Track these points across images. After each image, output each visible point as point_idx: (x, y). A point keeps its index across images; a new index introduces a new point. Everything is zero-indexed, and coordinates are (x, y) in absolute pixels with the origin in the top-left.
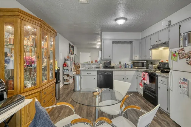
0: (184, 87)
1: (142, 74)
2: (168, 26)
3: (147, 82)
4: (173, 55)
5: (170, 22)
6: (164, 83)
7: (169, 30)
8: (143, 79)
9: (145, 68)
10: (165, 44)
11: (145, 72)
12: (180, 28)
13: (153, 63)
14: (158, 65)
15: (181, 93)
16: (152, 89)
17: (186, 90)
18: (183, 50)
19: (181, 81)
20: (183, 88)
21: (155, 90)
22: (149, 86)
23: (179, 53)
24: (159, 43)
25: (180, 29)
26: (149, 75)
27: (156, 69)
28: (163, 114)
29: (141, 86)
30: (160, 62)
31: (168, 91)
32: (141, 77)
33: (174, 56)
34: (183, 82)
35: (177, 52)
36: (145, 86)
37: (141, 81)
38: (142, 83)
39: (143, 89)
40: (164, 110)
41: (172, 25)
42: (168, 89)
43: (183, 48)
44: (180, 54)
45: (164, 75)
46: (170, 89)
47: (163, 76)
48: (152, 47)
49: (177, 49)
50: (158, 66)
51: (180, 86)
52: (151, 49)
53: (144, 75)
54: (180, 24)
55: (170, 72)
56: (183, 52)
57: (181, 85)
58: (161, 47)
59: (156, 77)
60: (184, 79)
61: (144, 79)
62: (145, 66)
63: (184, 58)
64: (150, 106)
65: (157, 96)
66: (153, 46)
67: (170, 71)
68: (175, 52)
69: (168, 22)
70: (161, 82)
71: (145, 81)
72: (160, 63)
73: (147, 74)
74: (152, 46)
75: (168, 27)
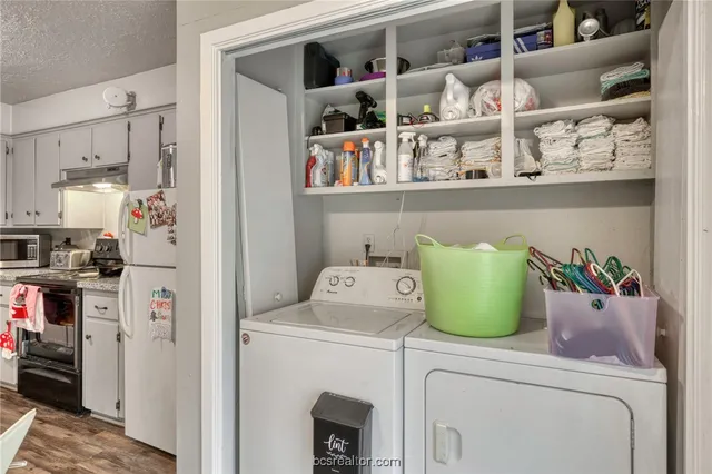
0: (164, 318)
1: (11, 293)
2: (125, 109)
3: (37, 322)
4: (134, 213)
5: (132, 97)
6: (108, 314)
7: (129, 125)
8: (14, 316)
9: (36, 263)
10: (113, 172)
11: (24, 283)
12: (161, 125)
13: (72, 243)
14: (93, 248)
15: (155, 338)
16: (61, 349)
17: (168, 323)
18: (162, 199)
19: (156, 298)
20: (162, 321)
21: (73, 348)
22: (45, 340)
23: (150, 209)
24: (95, 164)
25: (161, 128)
26: (45, 295)
27: (83, 267)
28: (99, 435)
29: (8, 347)
30: (102, 237)
31: (119, 340)
32: (7, 306)
33: (137, 215)
34: (161, 300)
35: (145, 204)
36: (29, 345)
37: (9, 324)
38: (14, 332)
39: (15, 362)
40: (105, 416)
41: (137, 108)
42: (119, 335)
43: (161, 193)
44: (154, 212)
45: (108, 284)
46: (124, 333)
47: (103, 291)
48: (64, 178)
49: (144, 195)
50: (92, 253)
51: (154, 317)
52: (59, 185)
53: (22, 296)
54: (162, 114)
55: (123, 274)
56: (162, 203)
57: (156, 311)
58: (101, 181)
59: (77, 298)
60: (164, 291)
61: (21, 313)
62: (34, 258)
63: (163, 223)
64: (49, 423)
65: (81, 372)
66: (69, 171)
67: (126, 268)
68: (140, 202)
69: (126, 97)
70: (96, 313)
71: (27, 321)
72: (99, 242)
73: (33, 289)
74: (64, 174)
75: (125, 114)
